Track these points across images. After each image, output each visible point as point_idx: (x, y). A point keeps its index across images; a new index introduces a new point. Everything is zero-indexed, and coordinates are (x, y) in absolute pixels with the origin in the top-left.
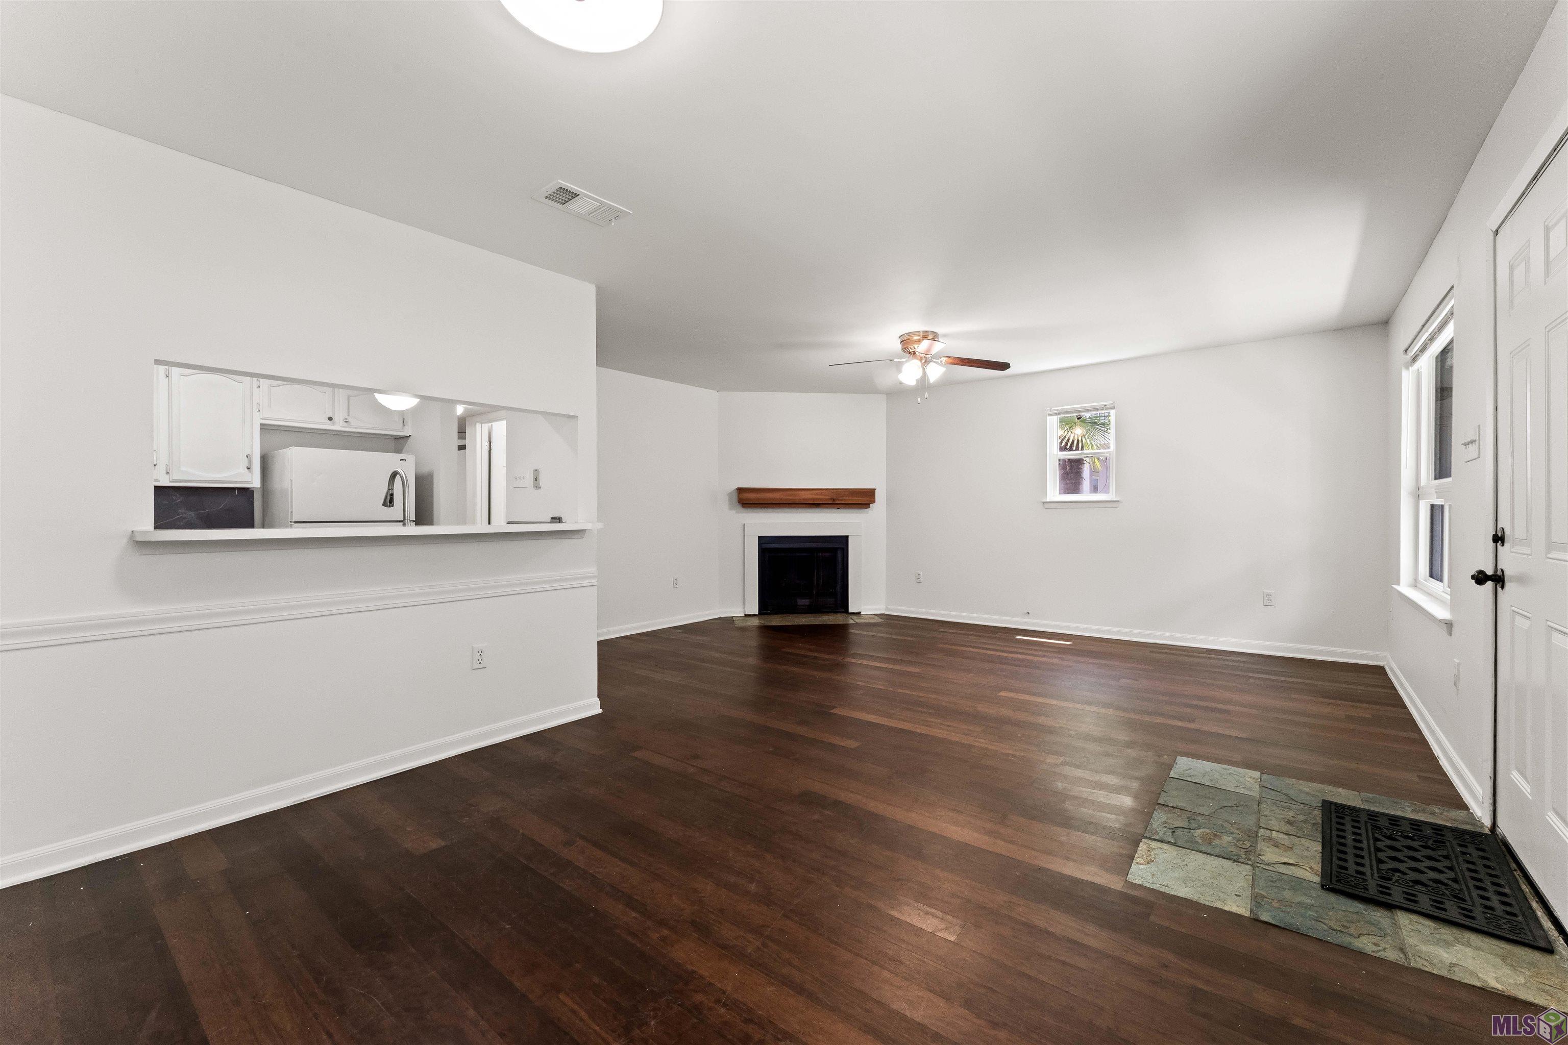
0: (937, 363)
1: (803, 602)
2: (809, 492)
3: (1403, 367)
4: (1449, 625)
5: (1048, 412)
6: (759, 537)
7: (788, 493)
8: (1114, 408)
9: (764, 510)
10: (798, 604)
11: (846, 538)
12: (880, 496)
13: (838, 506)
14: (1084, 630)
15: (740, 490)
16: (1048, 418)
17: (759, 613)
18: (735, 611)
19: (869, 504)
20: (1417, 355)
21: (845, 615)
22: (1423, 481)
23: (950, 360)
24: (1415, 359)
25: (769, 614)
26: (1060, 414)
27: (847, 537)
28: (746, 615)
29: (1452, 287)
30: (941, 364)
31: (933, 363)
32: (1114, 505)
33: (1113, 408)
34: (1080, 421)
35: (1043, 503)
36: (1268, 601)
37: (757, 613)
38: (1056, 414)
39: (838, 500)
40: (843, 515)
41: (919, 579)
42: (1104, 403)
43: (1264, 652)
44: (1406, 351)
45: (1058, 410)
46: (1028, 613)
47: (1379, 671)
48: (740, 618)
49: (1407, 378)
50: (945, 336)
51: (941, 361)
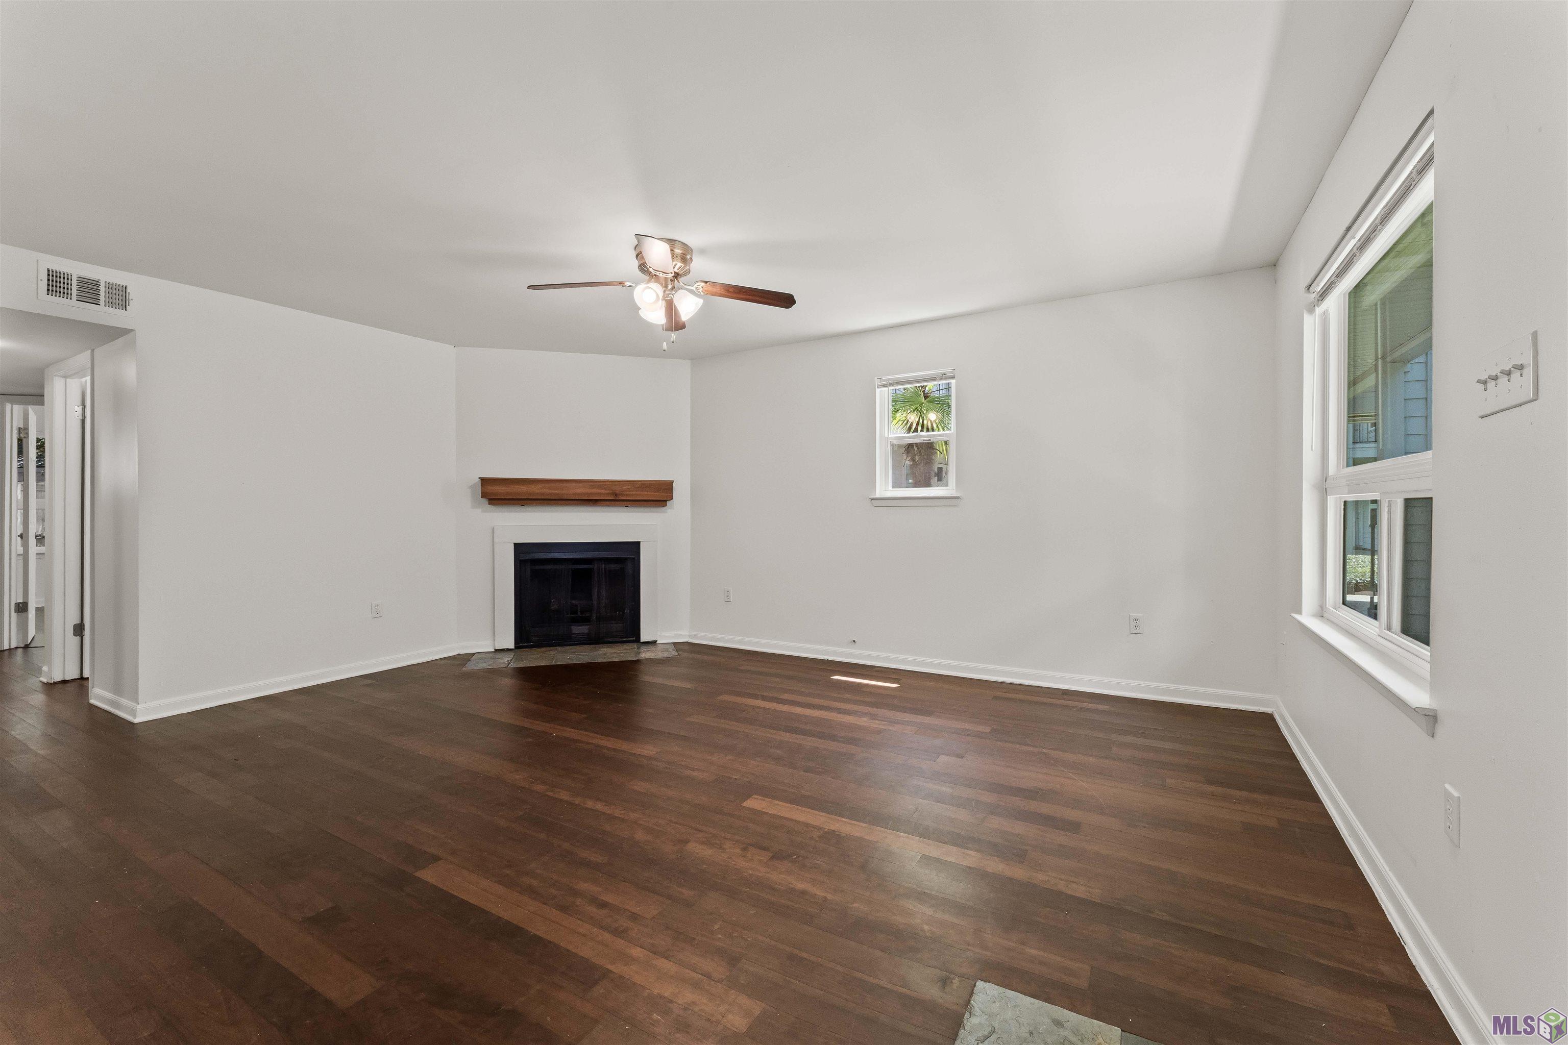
0: (691, 292)
1: (579, 630)
2: (581, 484)
3: (1305, 311)
4: (1430, 719)
5: (877, 382)
6: (515, 544)
7: (553, 485)
8: (955, 377)
9: (522, 508)
10: (574, 632)
11: (637, 545)
12: (681, 492)
13: (626, 503)
14: (918, 663)
15: (484, 481)
16: (878, 391)
17: (515, 647)
18: (484, 645)
19: (666, 501)
20: (1332, 283)
21: (635, 645)
22: (1332, 469)
23: (710, 288)
24: (1323, 295)
25: (531, 647)
26: (891, 385)
27: (638, 543)
28: (496, 651)
29: (1431, 112)
30: (697, 295)
31: (683, 291)
32: (954, 502)
33: (953, 377)
34: (929, 402)
35: (872, 499)
36: (1136, 627)
37: (513, 647)
38: (886, 386)
39: (622, 495)
40: (631, 514)
41: (728, 597)
42: (943, 371)
43: (1130, 694)
44: (1309, 287)
45: (889, 380)
46: (854, 641)
47: (1267, 721)
48: (488, 656)
49: (1310, 324)
50: (703, 251)
51: (696, 288)
